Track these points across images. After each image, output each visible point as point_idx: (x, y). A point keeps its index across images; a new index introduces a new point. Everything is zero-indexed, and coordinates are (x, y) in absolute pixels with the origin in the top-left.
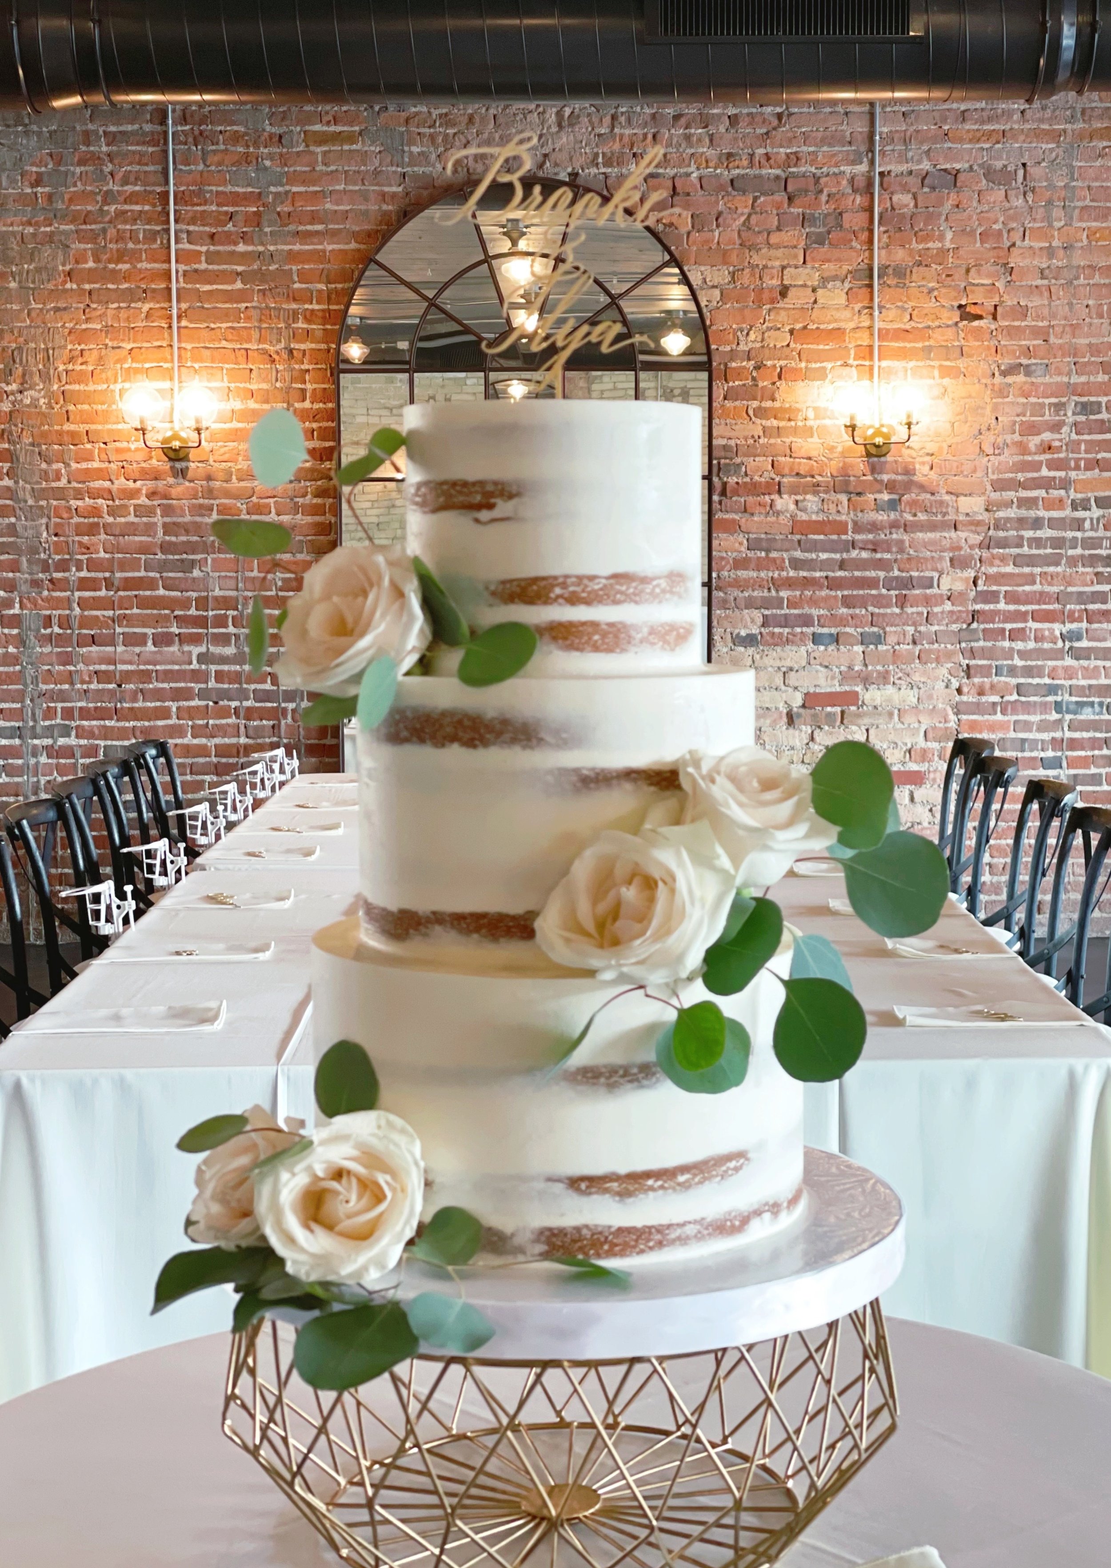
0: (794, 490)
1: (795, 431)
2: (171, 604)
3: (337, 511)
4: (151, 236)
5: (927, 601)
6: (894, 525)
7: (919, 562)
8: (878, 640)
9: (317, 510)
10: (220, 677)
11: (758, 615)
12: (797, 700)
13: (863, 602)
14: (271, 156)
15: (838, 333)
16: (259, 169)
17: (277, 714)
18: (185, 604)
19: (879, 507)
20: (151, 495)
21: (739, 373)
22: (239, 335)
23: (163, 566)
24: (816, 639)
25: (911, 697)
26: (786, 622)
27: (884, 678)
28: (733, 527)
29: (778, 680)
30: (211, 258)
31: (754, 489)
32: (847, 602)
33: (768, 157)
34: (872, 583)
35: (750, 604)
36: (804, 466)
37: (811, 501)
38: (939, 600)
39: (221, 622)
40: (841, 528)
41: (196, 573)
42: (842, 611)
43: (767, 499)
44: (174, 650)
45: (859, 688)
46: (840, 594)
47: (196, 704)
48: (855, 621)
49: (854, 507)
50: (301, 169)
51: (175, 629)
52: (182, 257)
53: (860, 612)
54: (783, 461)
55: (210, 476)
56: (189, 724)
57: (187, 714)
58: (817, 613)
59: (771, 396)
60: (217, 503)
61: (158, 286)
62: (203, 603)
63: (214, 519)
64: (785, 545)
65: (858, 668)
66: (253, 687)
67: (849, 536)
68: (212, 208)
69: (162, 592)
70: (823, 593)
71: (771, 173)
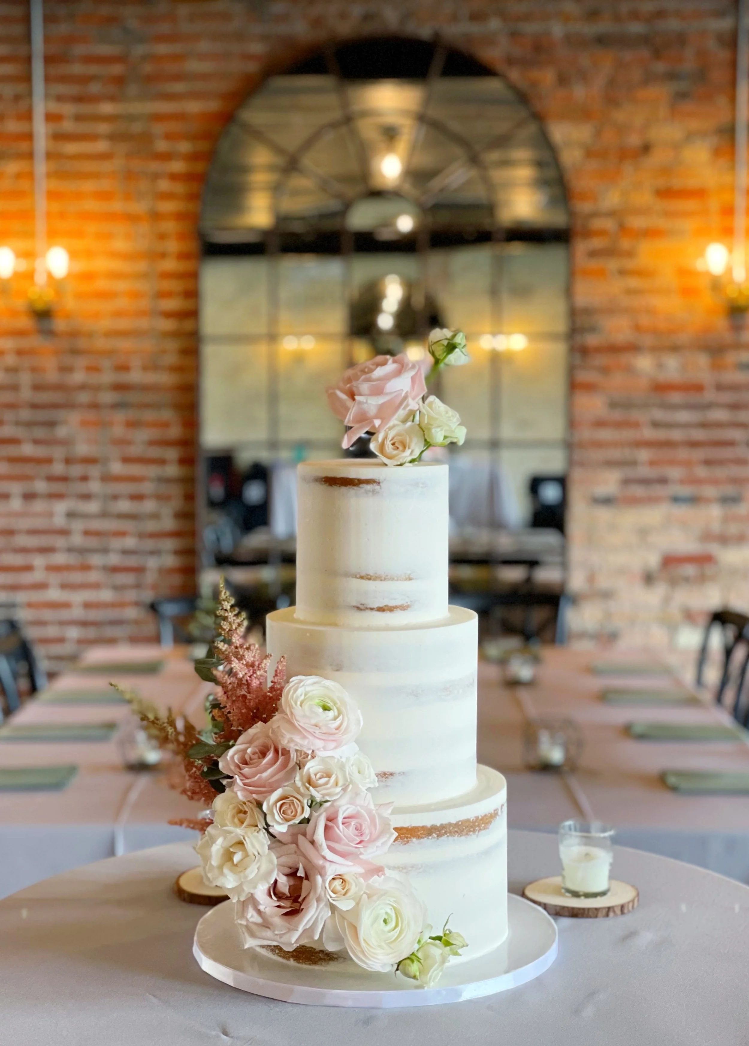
0: (656, 349)
2: (38, 461)
3: (197, 368)
4: (17, 98)
8: (734, 500)
9: (180, 369)
10: (87, 533)
11: (615, 476)
12: (655, 560)
13: (720, 462)
14: (136, 17)
15: (702, 192)
16: (126, 30)
17: (139, 570)
18: (49, 461)
19: (741, 367)
20: (20, 353)
21: (602, 233)
23: (30, 424)
24: (676, 500)
26: (645, 482)
28: (589, 387)
29: (635, 540)
30: (79, 118)
31: (613, 349)
32: (708, 463)
33: (634, 13)
34: (730, 444)
35: (610, 464)
37: (673, 362)
39: (84, 479)
40: (698, 388)
41: (61, 432)
42: (701, 472)
43: (625, 358)
44: (39, 506)
45: (714, 549)
46: (699, 454)
47: (60, 559)
48: (715, 482)
49: (716, 366)
50: (165, 28)
51: (41, 486)
52: (50, 117)
53: (720, 472)
54: (644, 321)
55: (74, 334)
56: (54, 579)
57: (52, 568)
58: (675, 473)
59: (630, 254)
60: (81, 362)
61: (23, 146)
62: (68, 461)
63: (78, 377)
64: (645, 406)
65: (716, 527)
66: (117, 543)
67: (710, 395)
68: (77, 69)
69: (28, 450)
70: (683, 454)
71: (636, 28)
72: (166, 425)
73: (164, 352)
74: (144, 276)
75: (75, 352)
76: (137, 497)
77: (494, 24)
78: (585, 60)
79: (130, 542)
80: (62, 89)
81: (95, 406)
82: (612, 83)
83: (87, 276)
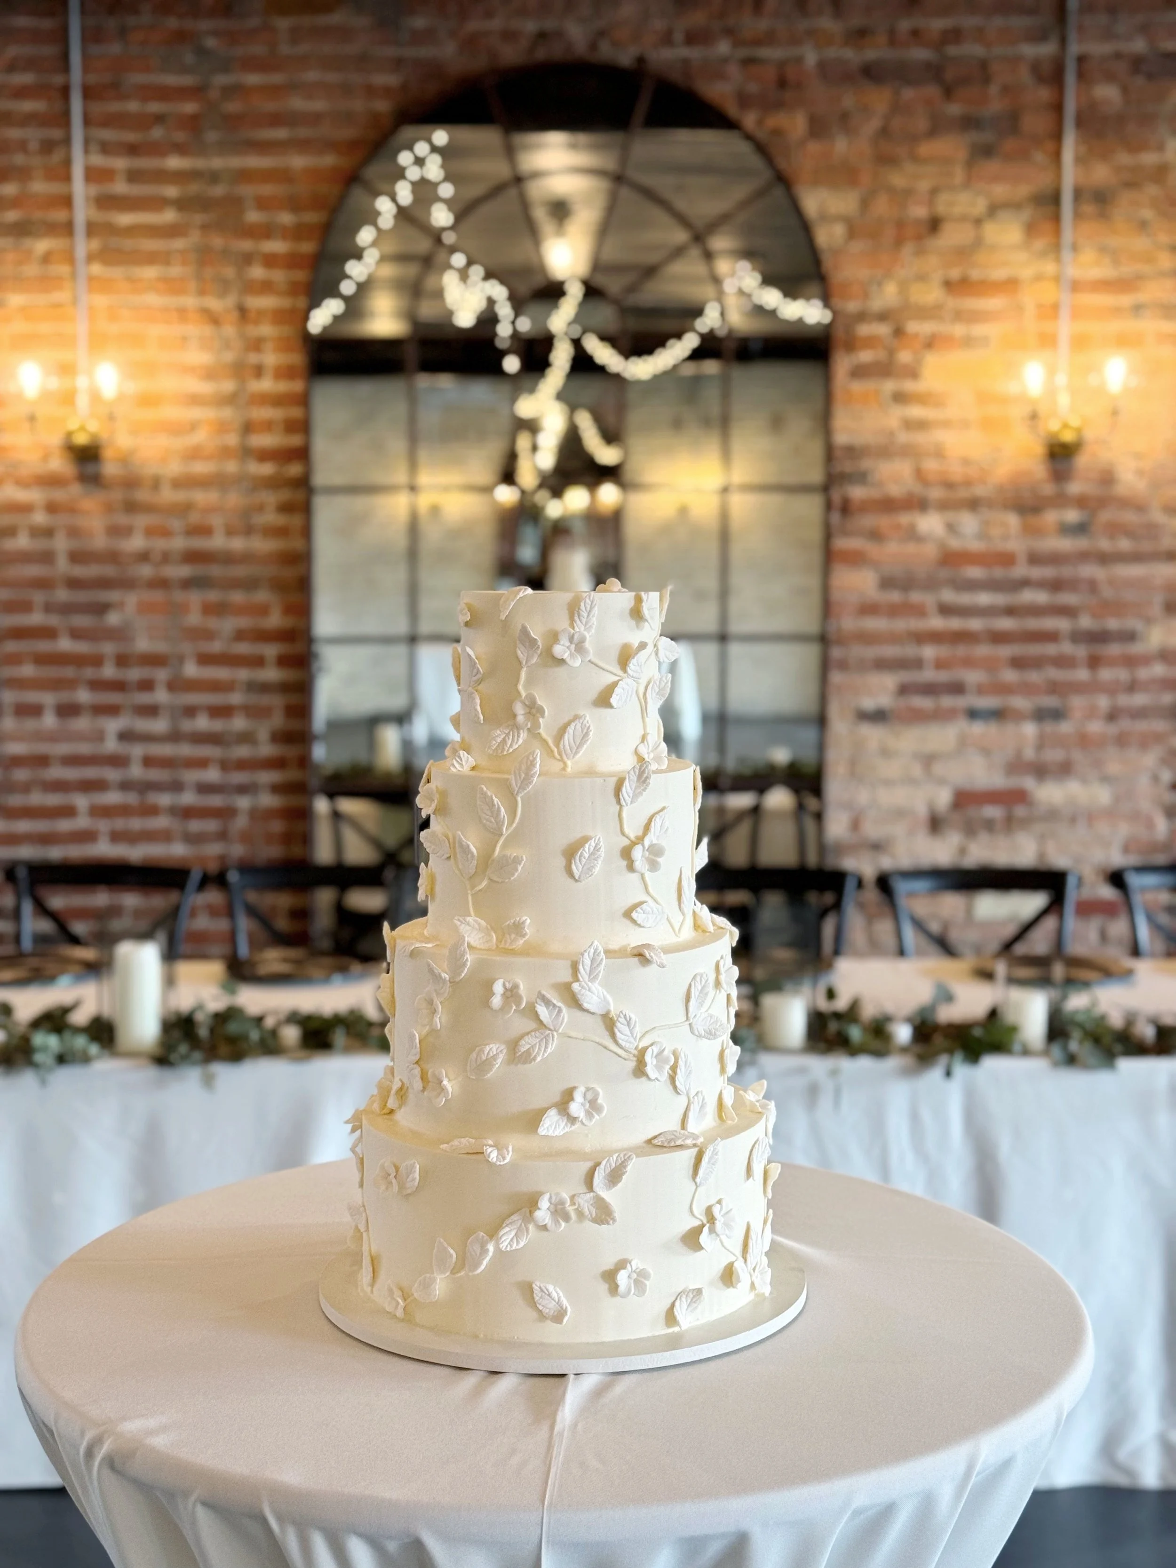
0: (944, 506)
1: (946, 424)
2: (78, 660)
3: (307, 532)
4: (48, 147)
5: (1131, 662)
6: (1084, 556)
7: (1117, 608)
8: (1057, 715)
9: (281, 532)
10: (148, 762)
11: (889, 681)
12: (943, 798)
13: (1037, 663)
14: (216, 33)
15: (1011, 285)
16: (202, 52)
17: (226, 813)
18: (97, 661)
19: (1066, 530)
20: (52, 508)
21: (871, 342)
22: (172, 286)
23: (67, 609)
24: (973, 714)
25: (1103, 795)
26: (930, 689)
27: (1065, 770)
28: (856, 559)
29: (917, 770)
30: (134, 176)
31: (889, 505)
32: (1018, 663)
33: (915, 33)
34: (1052, 637)
35: (882, 665)
36: (956, 471)
37: (969, 523)
38: (1145, 660)
39: (147, 685)
40: (1007, 559)
41: (113, 619)
42: (1010, 676)
43: (904, 519)
44: (82, 723)
45: (1029, 783)
46: (1006, 651)
47: (113, 798)
48: (1027, 689)
49: (1029, 531)
50: (258, 49)
51: (83, 696)
52: (92, 175)
53: (1034, 677)
54: (931, 465)
55: (131, 482)
56: (103, 826)
57: (100, 812)
58: (973, 677)
59: (913, 373)
60: (141, 521)
61: (59, 215)
62: (122, 661)
63: (136, 543)
64: (931, 584)
65: (1029, 754)
66: (192, 776)
67: (1021, 570)
68: (133, 106)
69: (65, 644)
70: (983, 650)
71: (920, 54)
72: (263, 610)
73: (261, 508)
74: (230, 400)
75: (131, 507)
76: (221, 712)
77: (723, 47)
78: (848, 101)
79: (212, 775)
80: (108, 134)
81: (162, 584)
82: (884, 132)
83: (147, 400)
